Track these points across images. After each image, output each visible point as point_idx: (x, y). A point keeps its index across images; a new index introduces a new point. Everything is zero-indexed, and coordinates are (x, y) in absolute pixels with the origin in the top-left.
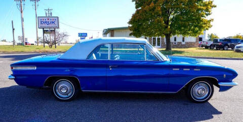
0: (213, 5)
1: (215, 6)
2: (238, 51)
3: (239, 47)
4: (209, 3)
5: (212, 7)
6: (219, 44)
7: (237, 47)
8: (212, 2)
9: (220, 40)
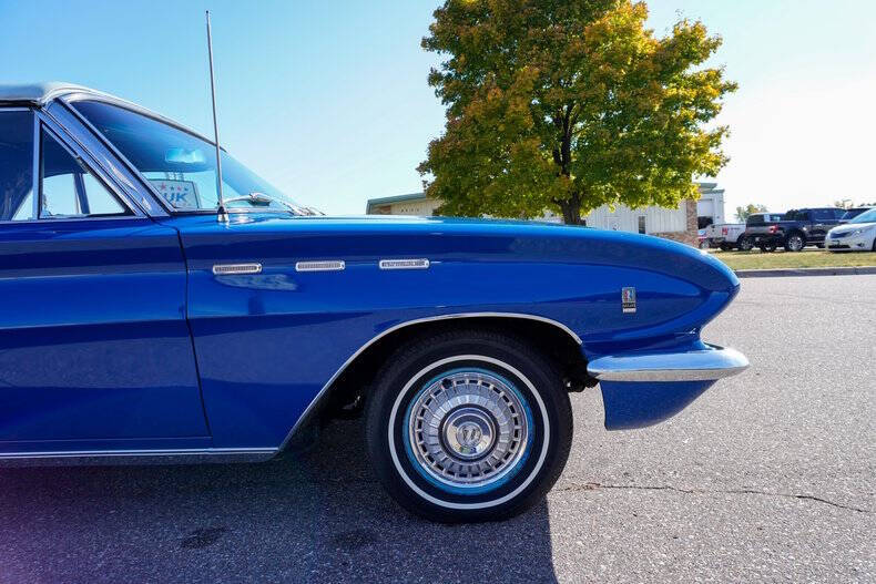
0: (722, 82)
1: (732, 88)
2: (839, 249)
3: (843, 235)
4: (708, 78)
5: (722, 90)
6: (770, 229)
7: (835, 236)
8: (718, 74)
9: (772, 216)
